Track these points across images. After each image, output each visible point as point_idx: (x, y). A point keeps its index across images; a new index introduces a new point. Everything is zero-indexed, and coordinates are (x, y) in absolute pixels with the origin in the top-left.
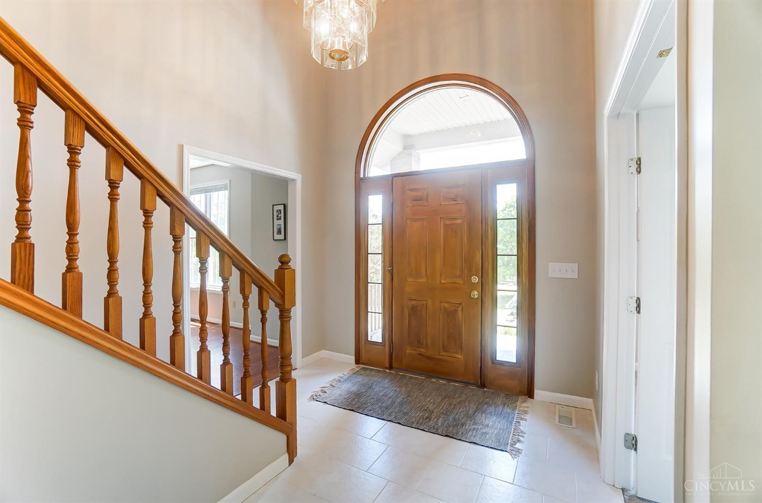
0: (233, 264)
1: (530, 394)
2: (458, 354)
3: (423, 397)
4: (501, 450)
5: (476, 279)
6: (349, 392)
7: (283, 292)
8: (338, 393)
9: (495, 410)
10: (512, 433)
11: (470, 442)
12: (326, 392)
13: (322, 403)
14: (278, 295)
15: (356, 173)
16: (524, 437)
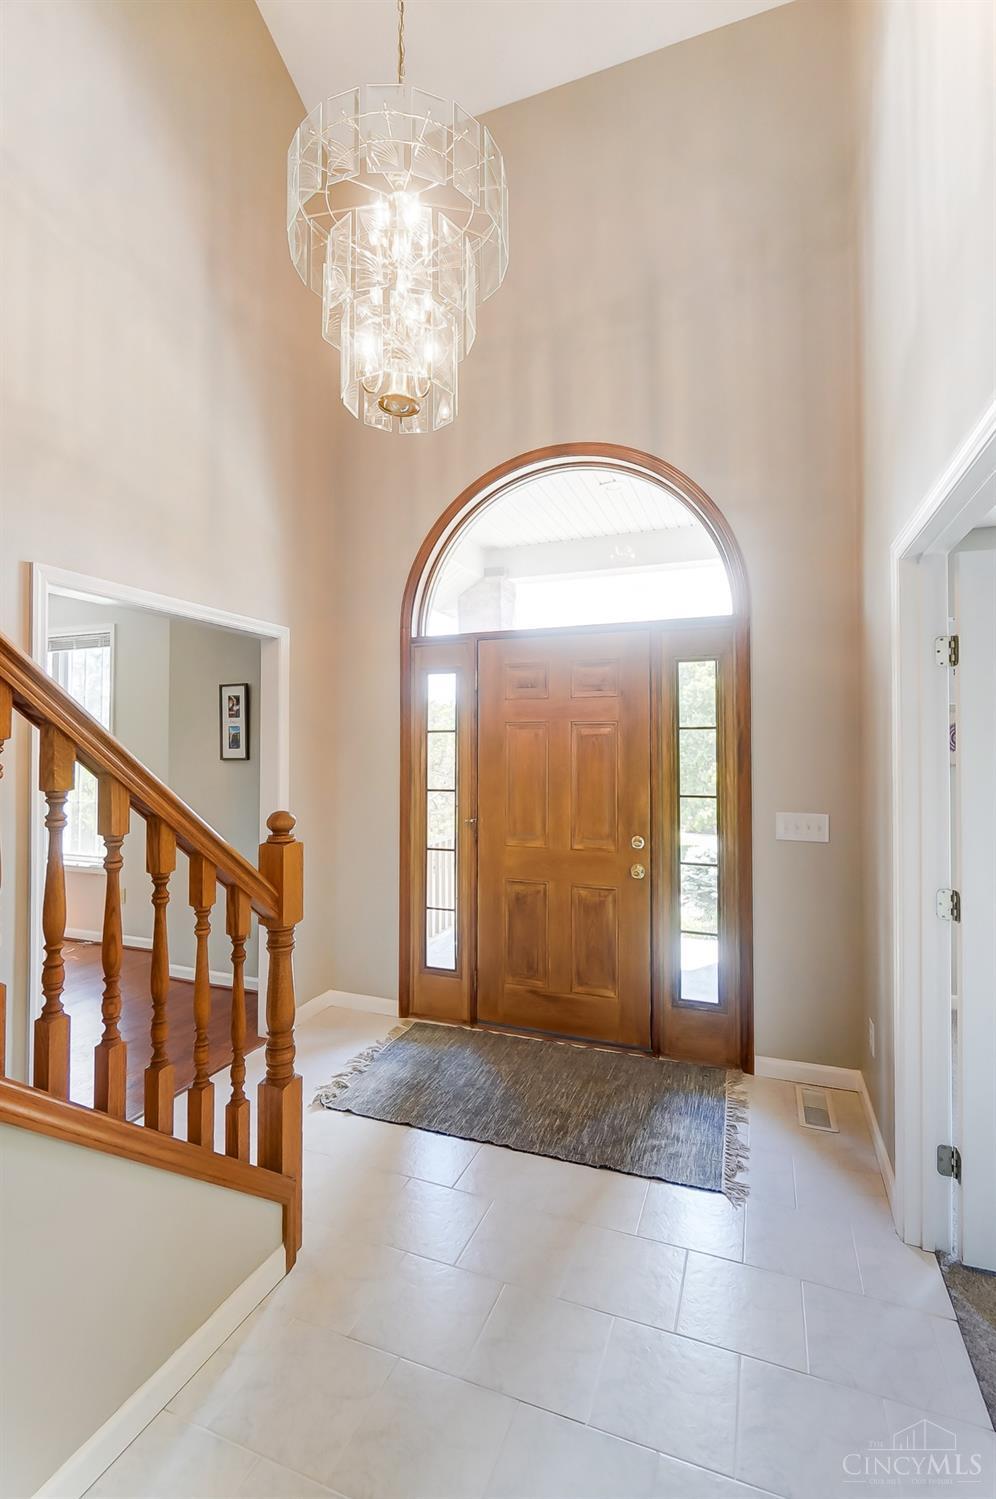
0: (178, 844)
1: (746, 1064)
2: (607, 988)
3: (545, 1083)
4: (710, 1190)
5: (640, 842)
6: (395, 1083)
7: (278, 892)
8: (372, 1086)
9: (686, 1101)
10: (725, 1150)
11: (650, 1178)
12: (346, 1087)
13: (340, 1113)
14: (269, 900)
15: (402, 628)
16: (747, 1158)
